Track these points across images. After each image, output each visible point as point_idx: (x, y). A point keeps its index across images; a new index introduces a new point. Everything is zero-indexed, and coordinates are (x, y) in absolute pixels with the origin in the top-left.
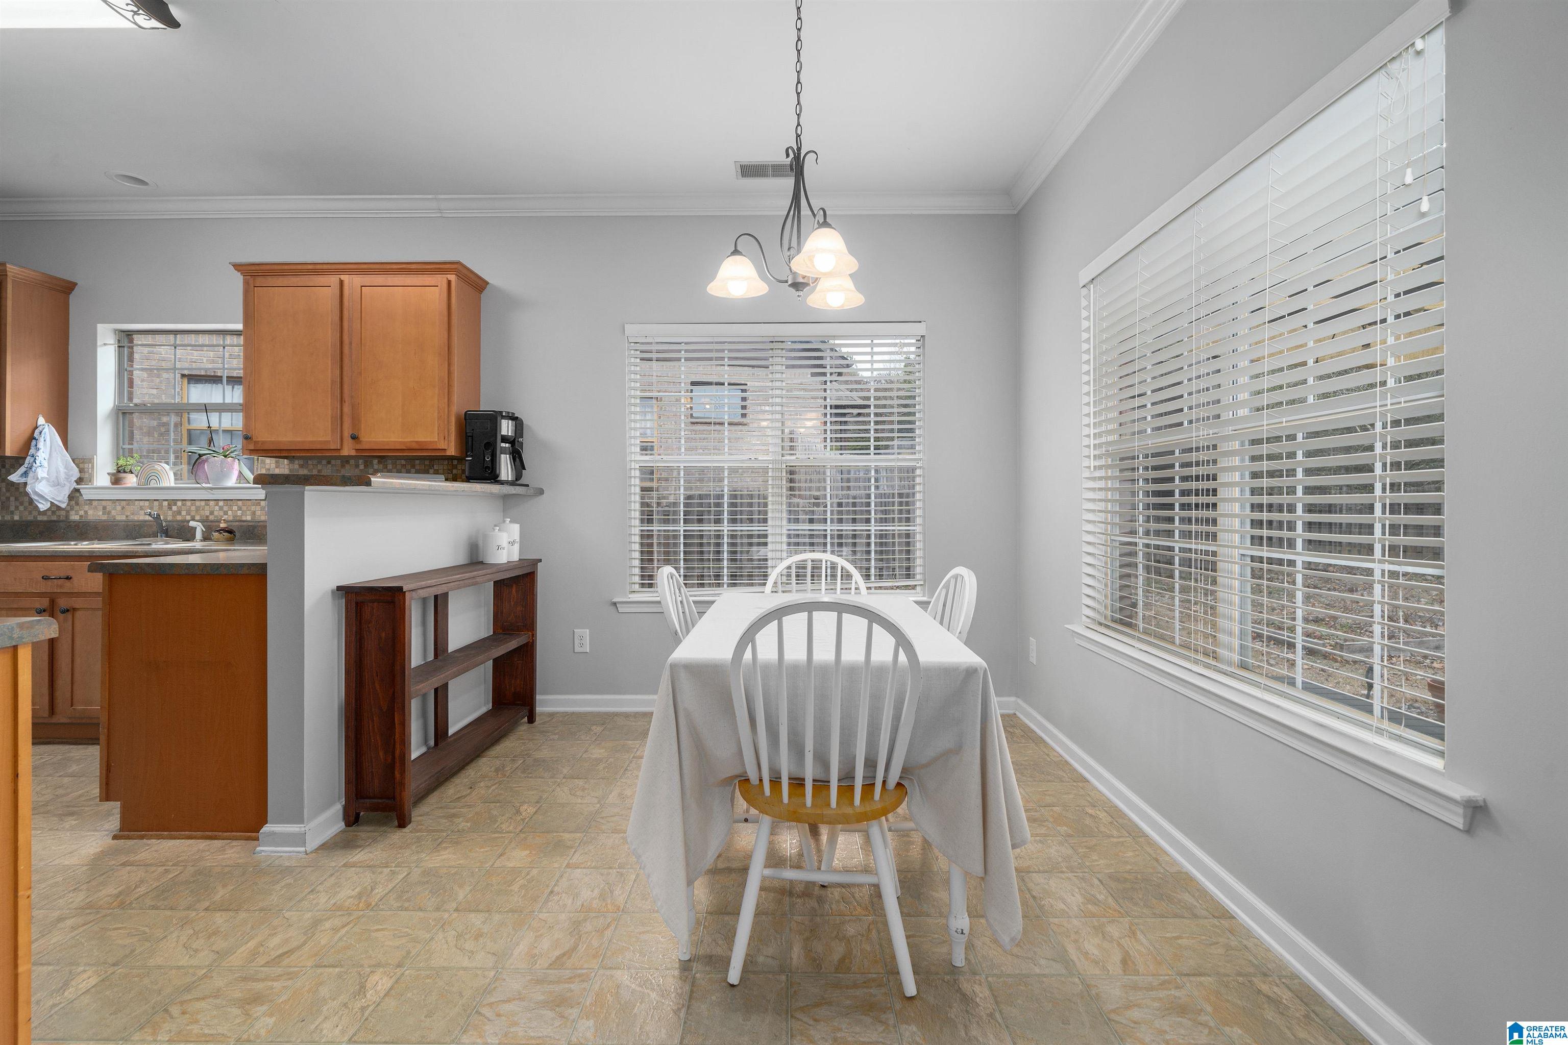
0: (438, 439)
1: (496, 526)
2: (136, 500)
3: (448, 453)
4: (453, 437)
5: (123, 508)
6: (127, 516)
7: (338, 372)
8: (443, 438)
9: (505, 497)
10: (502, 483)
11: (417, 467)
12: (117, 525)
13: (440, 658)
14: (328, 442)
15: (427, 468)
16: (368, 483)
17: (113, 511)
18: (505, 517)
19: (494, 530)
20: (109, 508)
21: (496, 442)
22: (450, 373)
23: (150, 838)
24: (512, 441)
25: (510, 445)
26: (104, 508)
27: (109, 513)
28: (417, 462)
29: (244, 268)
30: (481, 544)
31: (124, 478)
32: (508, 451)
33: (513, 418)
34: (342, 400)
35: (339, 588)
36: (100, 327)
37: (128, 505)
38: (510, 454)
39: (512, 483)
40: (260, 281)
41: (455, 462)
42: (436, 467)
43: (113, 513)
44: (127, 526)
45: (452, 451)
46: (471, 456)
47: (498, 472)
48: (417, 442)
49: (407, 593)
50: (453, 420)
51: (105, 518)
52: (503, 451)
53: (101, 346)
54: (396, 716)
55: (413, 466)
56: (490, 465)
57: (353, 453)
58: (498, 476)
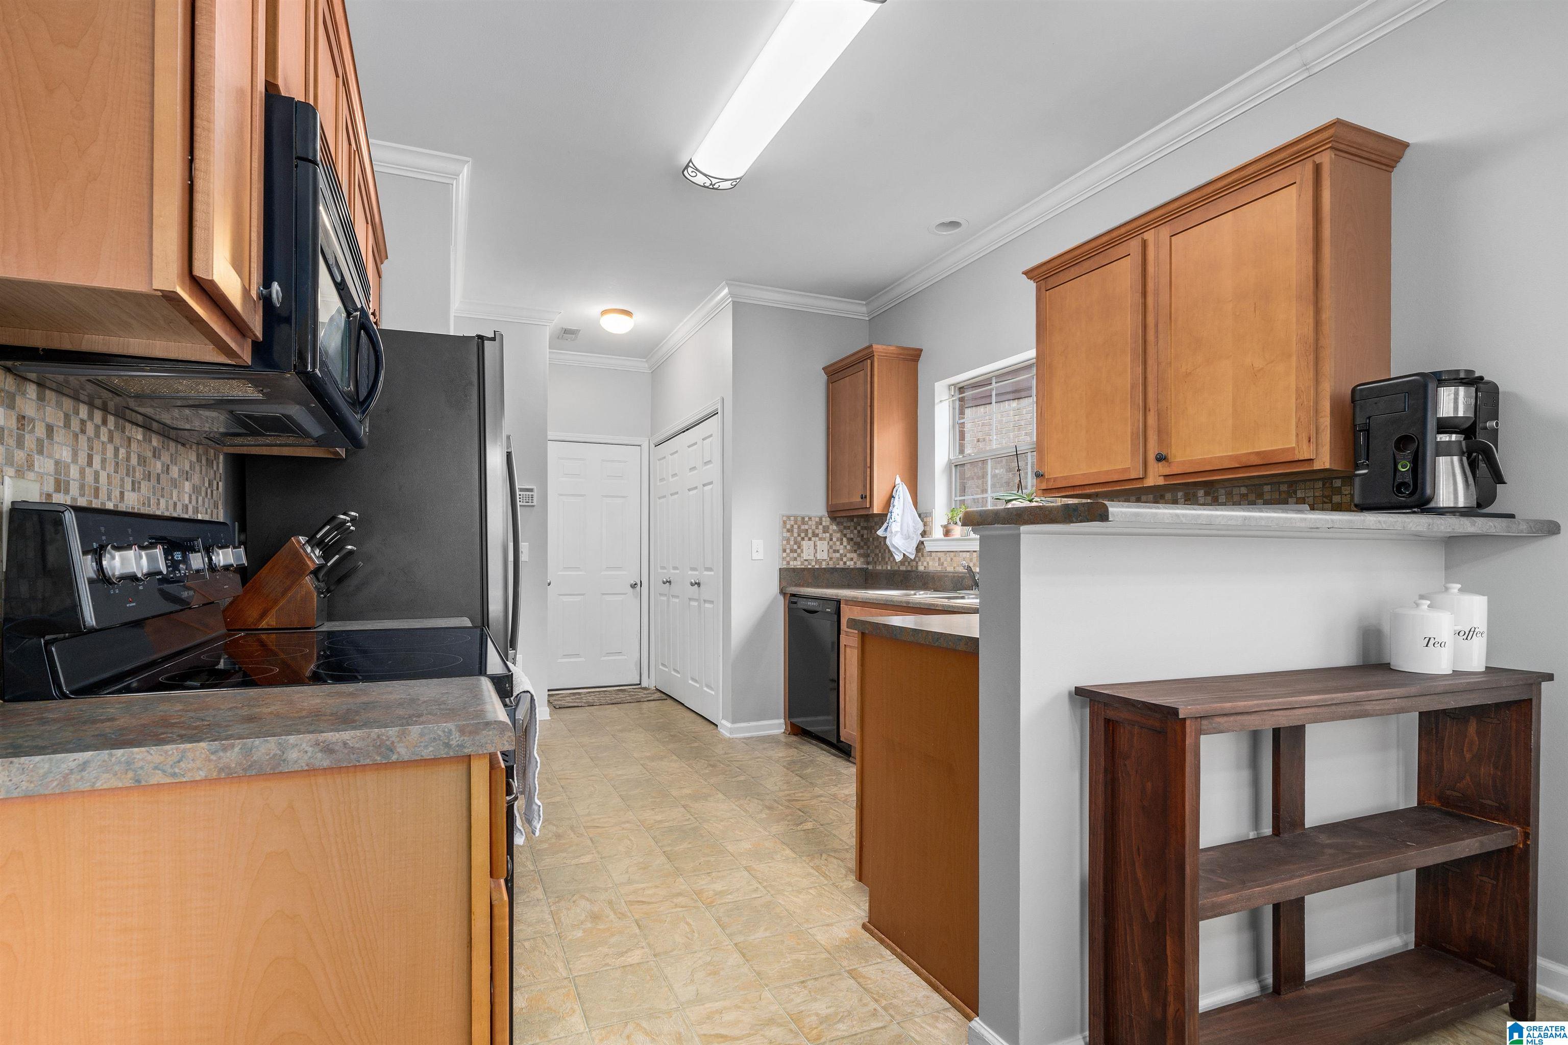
0: (1297, 442)
1: (1422, 597)
2: (961, 551)
3: (1317, 466)
4: (1326, 437)
5: (952, 559)
6: (954, 568)
7: (1140, 370)
8: (1305, 441)
9: (1451, 542)
10: (1441, 512)
11: (1267, 497)
12: (947, 576)
13: (1285, 836)
14: (1126, 470)
15: (1283, 496)
16: (1103, 516)
17: (945, 563)
18: (1449, 579)
19: (1417, 605)
20: (942, 560)
21: (1424, 434)
22: (1318, 324)
23: (887, 947)
24: (1468, 430)
25: (1461, 437)
26: (939, 559)
27: (942, 564)
28: (1267, 488)
29: (1036, 273)
30: (1386, 628)
31: (952, 529)
32: (1455, 449)
33: (1470, 380)
34: (1146, 409)
35: (1080, 692)
36: (938, 386)
37: (955, 556)
38: (1462, 454)
39: (1466, 512)
40: (1052, 282)
41: (1338, 483)
42: (1300, 494)
43: (945, 564)
44: (954, 576)
45: (1324, 461)
46: (1367, 466)
47: (1429, 491)
48: (1258, 453)
49: (1188, 722)
50: (1326, 406)
51: (939, 569)
52: (1443, 450)
53: (938, 403)
54: (1169, 943)
55: (1260, 496)
56: (1409, 479)
57: (1161, 482)
58: (1429, 500)
